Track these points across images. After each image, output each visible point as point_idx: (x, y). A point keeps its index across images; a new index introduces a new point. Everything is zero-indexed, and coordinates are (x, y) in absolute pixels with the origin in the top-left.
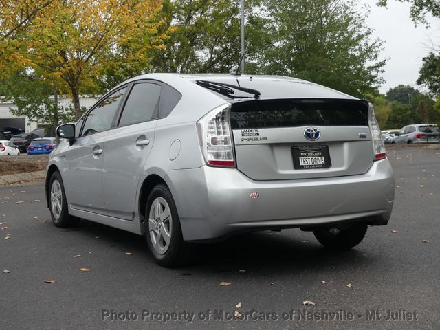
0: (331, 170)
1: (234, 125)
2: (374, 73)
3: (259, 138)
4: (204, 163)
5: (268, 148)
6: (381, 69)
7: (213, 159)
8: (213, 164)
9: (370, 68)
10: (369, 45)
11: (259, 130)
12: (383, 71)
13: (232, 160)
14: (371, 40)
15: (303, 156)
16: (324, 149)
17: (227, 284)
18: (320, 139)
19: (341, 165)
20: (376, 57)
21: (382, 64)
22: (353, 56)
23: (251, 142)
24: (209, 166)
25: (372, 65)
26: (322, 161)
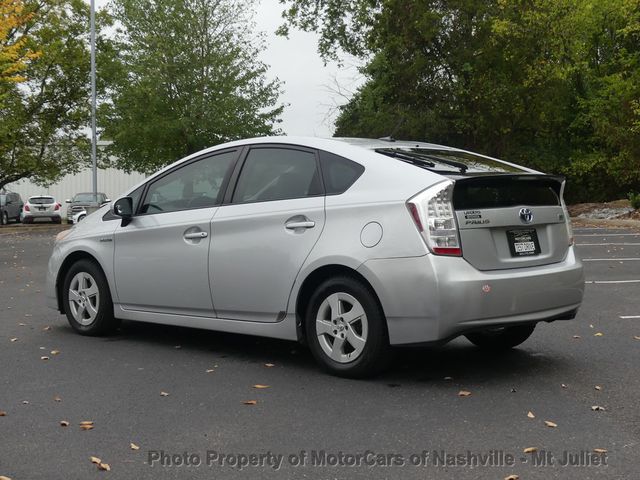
0: (540, 257)
1: (457, 206)
2: (268, 123)
3: (481, 220)
4: (428, 251)
5: (488, 232)
6: (277, 117)
7: (437, 246)
8: (438, 252)
9: (264, 116)
10: (265, 86)
11: (481, 210)
12: (280, 121)
13: (458, 247)
14: (268, 79)
15: (517, 242)
16: (533, 233)
17: (467, 393)
18: (532, 221)
19: (547, 252)
20: (273, 102)
21: (278, 111)
22: (241, 100)
23: (475, 226)
24: (433, 254)
25: (266, 113)
26: (531, 247)
